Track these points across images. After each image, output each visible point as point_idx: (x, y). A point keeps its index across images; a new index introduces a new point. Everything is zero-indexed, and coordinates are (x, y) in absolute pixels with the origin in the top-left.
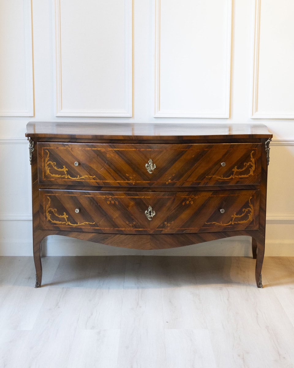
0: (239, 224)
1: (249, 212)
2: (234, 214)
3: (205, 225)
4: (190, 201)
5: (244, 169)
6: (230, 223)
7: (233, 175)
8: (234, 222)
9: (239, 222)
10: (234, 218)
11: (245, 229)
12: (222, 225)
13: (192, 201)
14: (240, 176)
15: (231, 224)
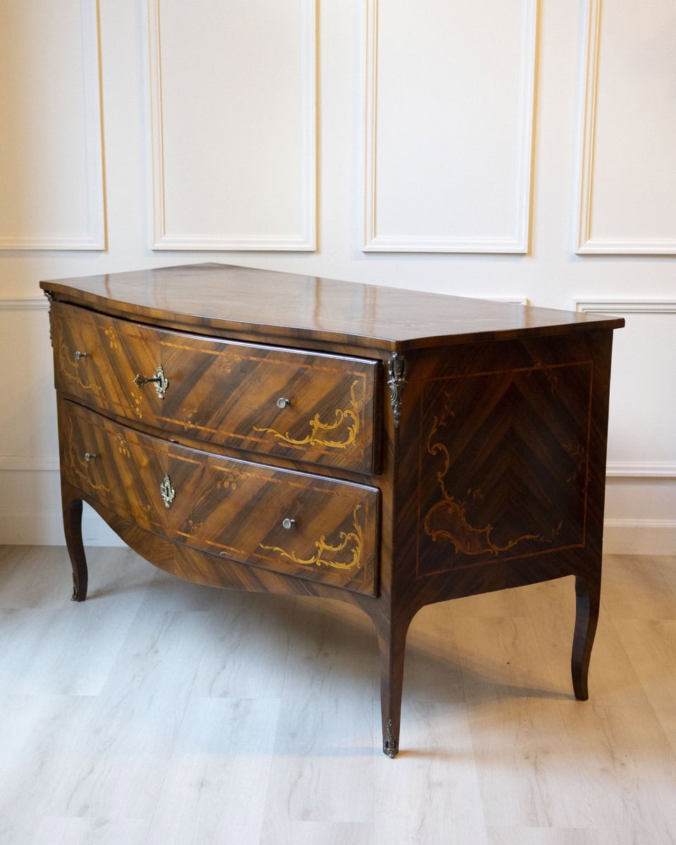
0: (330, 568)
1: (353, 544)
2: (322, 541)
3: (258, 550)
4: (231, 483)
5: (335, 426)
6: (311, 561)
7: (312, 437)
8: (321, 561)
9: (332, 564)
10: (321, 549)
11: (346, 586)
12: (295, 560)
13: (235, 482)
14: (327, 443)
15: (315, 563)
